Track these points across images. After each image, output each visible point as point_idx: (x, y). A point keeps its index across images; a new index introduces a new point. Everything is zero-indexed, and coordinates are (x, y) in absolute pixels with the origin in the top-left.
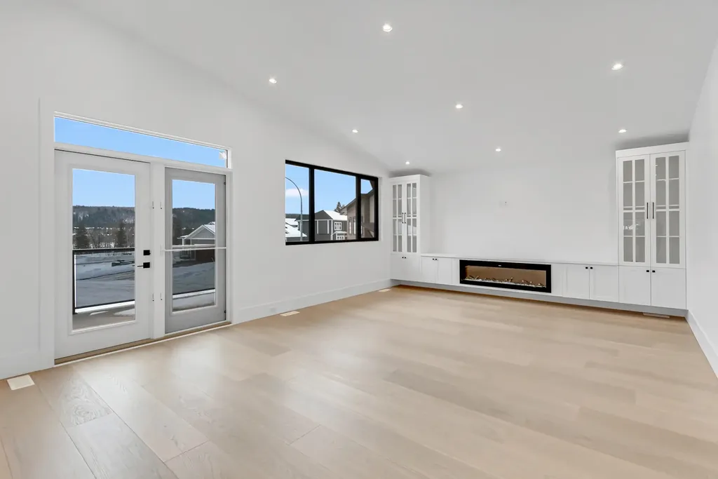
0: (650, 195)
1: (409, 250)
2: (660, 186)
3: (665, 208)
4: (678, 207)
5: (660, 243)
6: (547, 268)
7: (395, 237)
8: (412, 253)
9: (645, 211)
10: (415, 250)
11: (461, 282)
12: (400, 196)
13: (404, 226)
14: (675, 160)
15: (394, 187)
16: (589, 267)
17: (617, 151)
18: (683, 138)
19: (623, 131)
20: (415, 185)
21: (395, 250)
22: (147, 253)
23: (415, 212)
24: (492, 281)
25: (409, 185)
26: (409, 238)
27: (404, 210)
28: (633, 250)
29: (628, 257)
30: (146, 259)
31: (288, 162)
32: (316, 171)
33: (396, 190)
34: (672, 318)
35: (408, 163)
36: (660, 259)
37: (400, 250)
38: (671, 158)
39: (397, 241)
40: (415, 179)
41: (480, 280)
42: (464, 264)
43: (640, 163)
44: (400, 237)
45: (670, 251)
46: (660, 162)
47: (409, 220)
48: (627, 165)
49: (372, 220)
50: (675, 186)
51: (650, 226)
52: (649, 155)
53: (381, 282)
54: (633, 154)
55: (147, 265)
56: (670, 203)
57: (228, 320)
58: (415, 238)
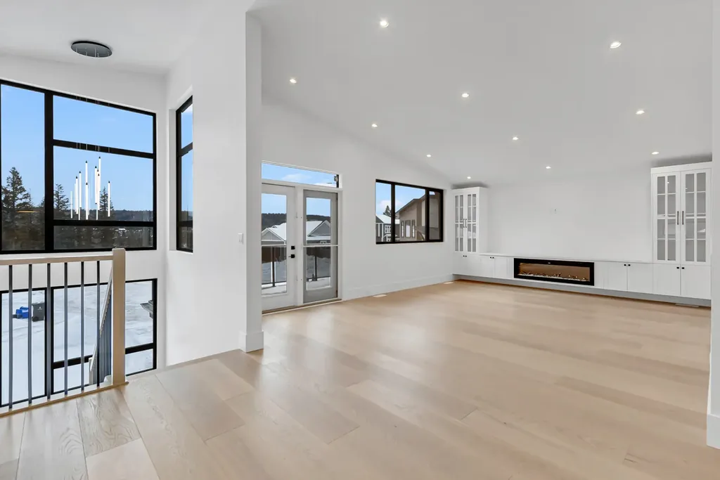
0: (681, 205)
1: (469, 250)
2: (689, 197)
3: (693, 216)
4: (705, 215)
5: (689, 244)
6: (591, 266)
7: (457, 239)
8: (471, 252)
9: (676, 218)
10: (474, 250)
11: (515, 277)
12: (462, 205)
13: (465, 230)
14: (702, 177)
15: (456, 197)
16: (627, 264)
17: (652, 169)
18: (708, 158)
19: (656, 153)
20: (474, 195)
21: (457, 250)
22: (293, 248)
23: (474, 218)
24: (542, 276)
25: (469, 195)
26: (469, 240)
27: (465, 216)
28: (665, 250)
29: (661, 257)
30: (292, 252)
31: (378, 181)
32: (396, 186)
33: (459, 200)
34: (701, 307)
35: (469, 178)
36: (689, 257)
37: (462, 250)
38: (699, 175)
39: (459, 243)
40: (476, 190)
41: (532, 275)
42: (518, 262)
43: (672, 179)
44: (462, 239)
45: (697, 250)
46: (689, 178)
47: (469, 225)
48: (661, 180)
49: (424, 224)
50: (702, 197)
51: (680, 231)
52: (679, 171)
53: (445, 276)
54: (665, 171)
55: (293, 256)
56: (698, 212)
57: (339, 298)
58: (474, 240)
